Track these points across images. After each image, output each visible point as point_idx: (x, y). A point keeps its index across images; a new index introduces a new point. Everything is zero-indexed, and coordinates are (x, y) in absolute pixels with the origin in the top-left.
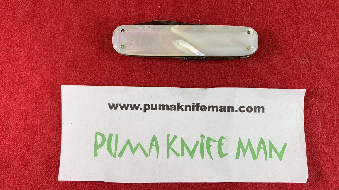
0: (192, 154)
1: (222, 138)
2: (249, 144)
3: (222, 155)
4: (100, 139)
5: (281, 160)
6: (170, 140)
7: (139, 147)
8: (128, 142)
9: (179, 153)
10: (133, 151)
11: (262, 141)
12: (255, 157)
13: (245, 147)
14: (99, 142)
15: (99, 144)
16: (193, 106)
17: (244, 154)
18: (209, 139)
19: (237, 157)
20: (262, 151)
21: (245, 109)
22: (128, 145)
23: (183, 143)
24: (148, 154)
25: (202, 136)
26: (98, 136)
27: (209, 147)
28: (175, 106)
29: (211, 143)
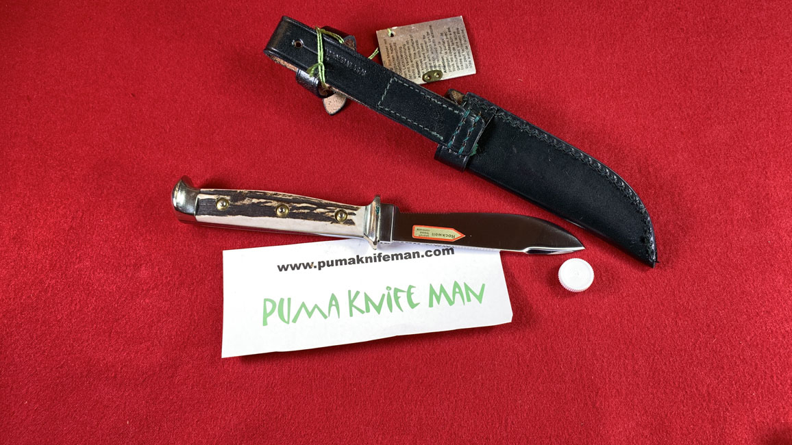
0: (378, 309)
1: (411, 287)
2: (442, 289)
3: (413, 305)
4: (269, 306)
5: (481, 302)
6: (352, 297)
7: (316, 309)
8: (303, 305)
9: (364, 310)
10: (310, 314)
11: (456, 285)
12: (451, 303)
13: (438, 294)
14: (269, 310)
15: (268, 311)
16: (375, 257)
17: (438, 302)
18: (397, 290)
19: (431, 305)
20: (458, 296)
21: (432, 253)
22: (303, 309)
23: (367, 298)
24: (327, 314)
25: (389, 288)
26: (267, 302)
27: (397, 298)
28: (354, 259)
29: (399, 294)
